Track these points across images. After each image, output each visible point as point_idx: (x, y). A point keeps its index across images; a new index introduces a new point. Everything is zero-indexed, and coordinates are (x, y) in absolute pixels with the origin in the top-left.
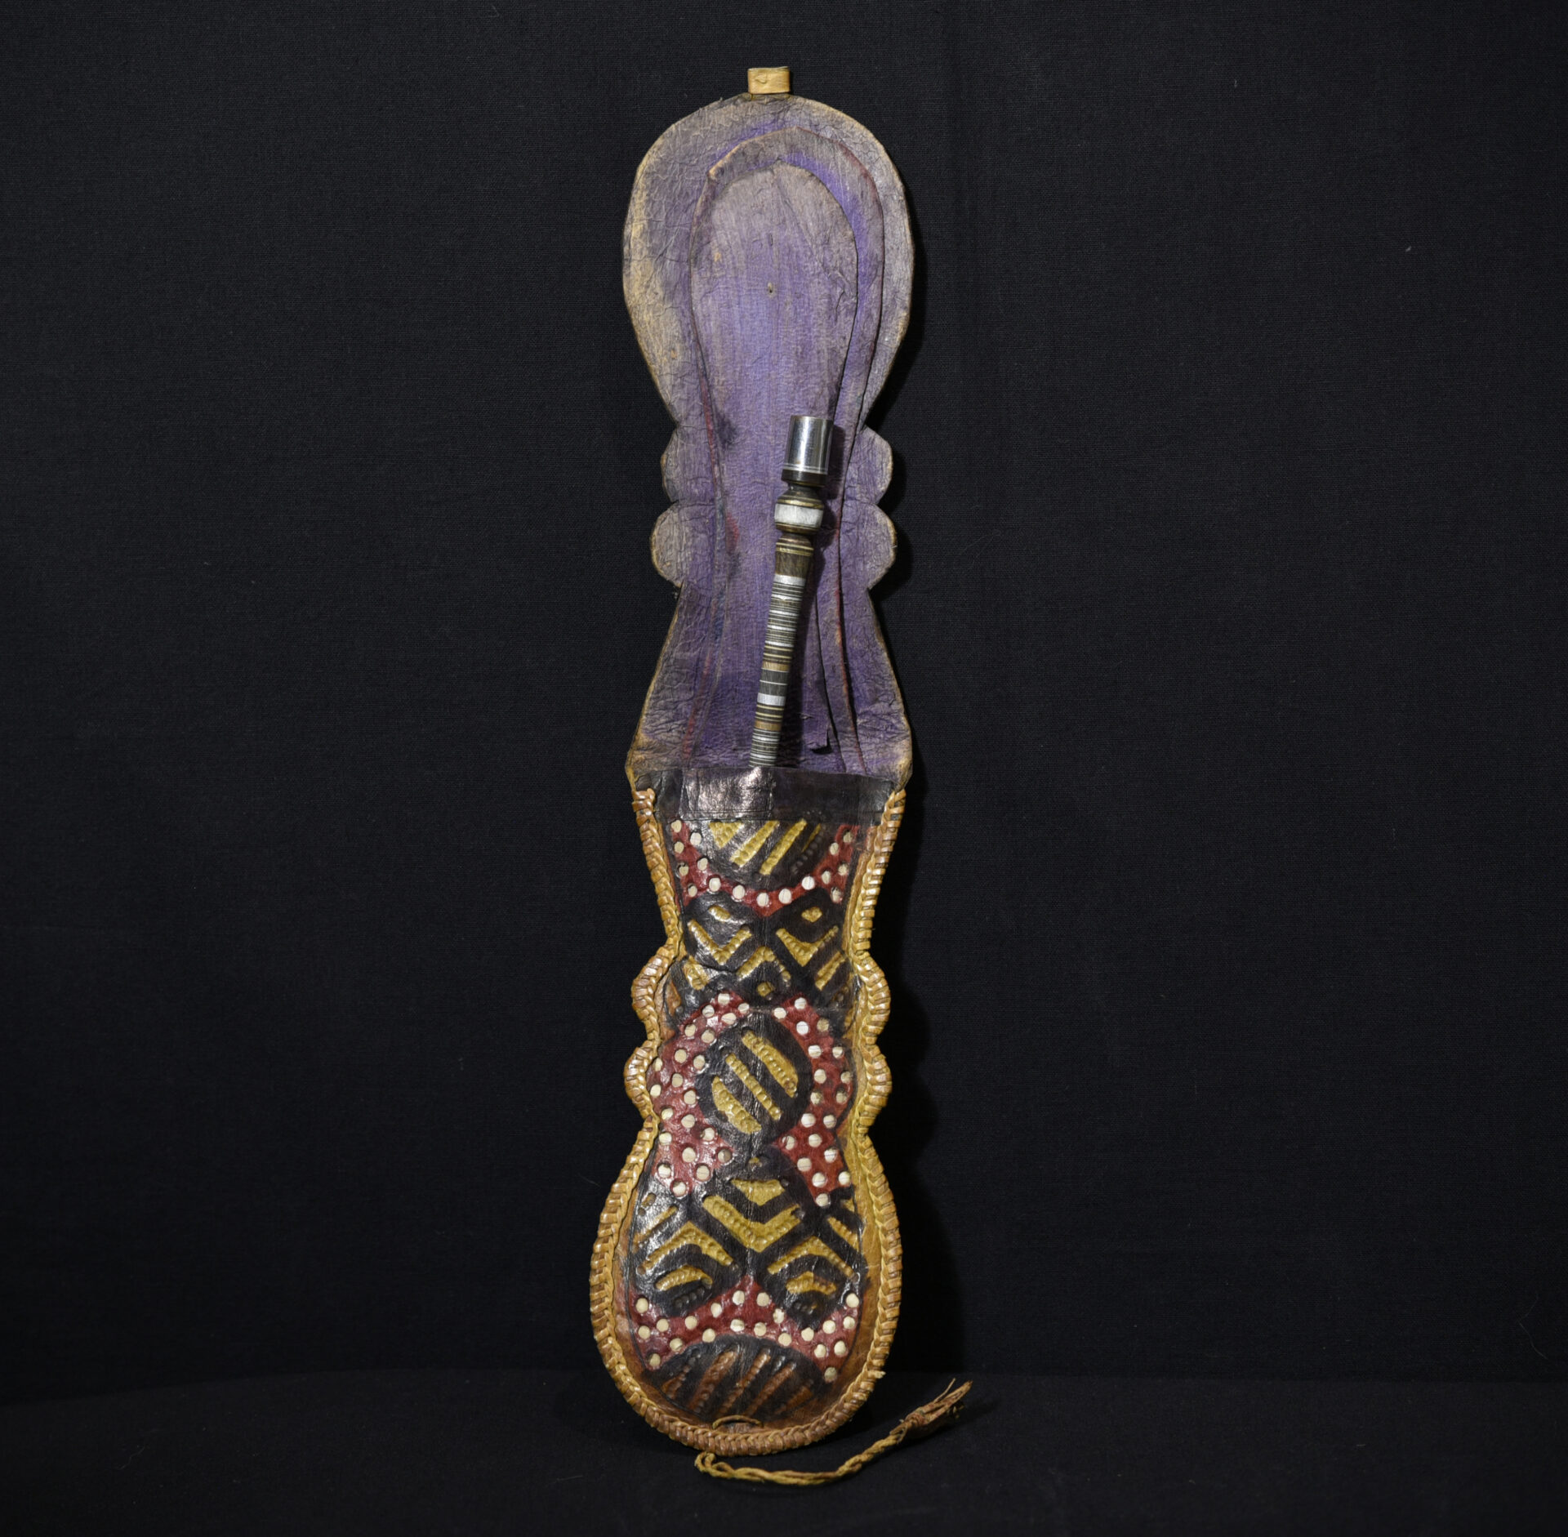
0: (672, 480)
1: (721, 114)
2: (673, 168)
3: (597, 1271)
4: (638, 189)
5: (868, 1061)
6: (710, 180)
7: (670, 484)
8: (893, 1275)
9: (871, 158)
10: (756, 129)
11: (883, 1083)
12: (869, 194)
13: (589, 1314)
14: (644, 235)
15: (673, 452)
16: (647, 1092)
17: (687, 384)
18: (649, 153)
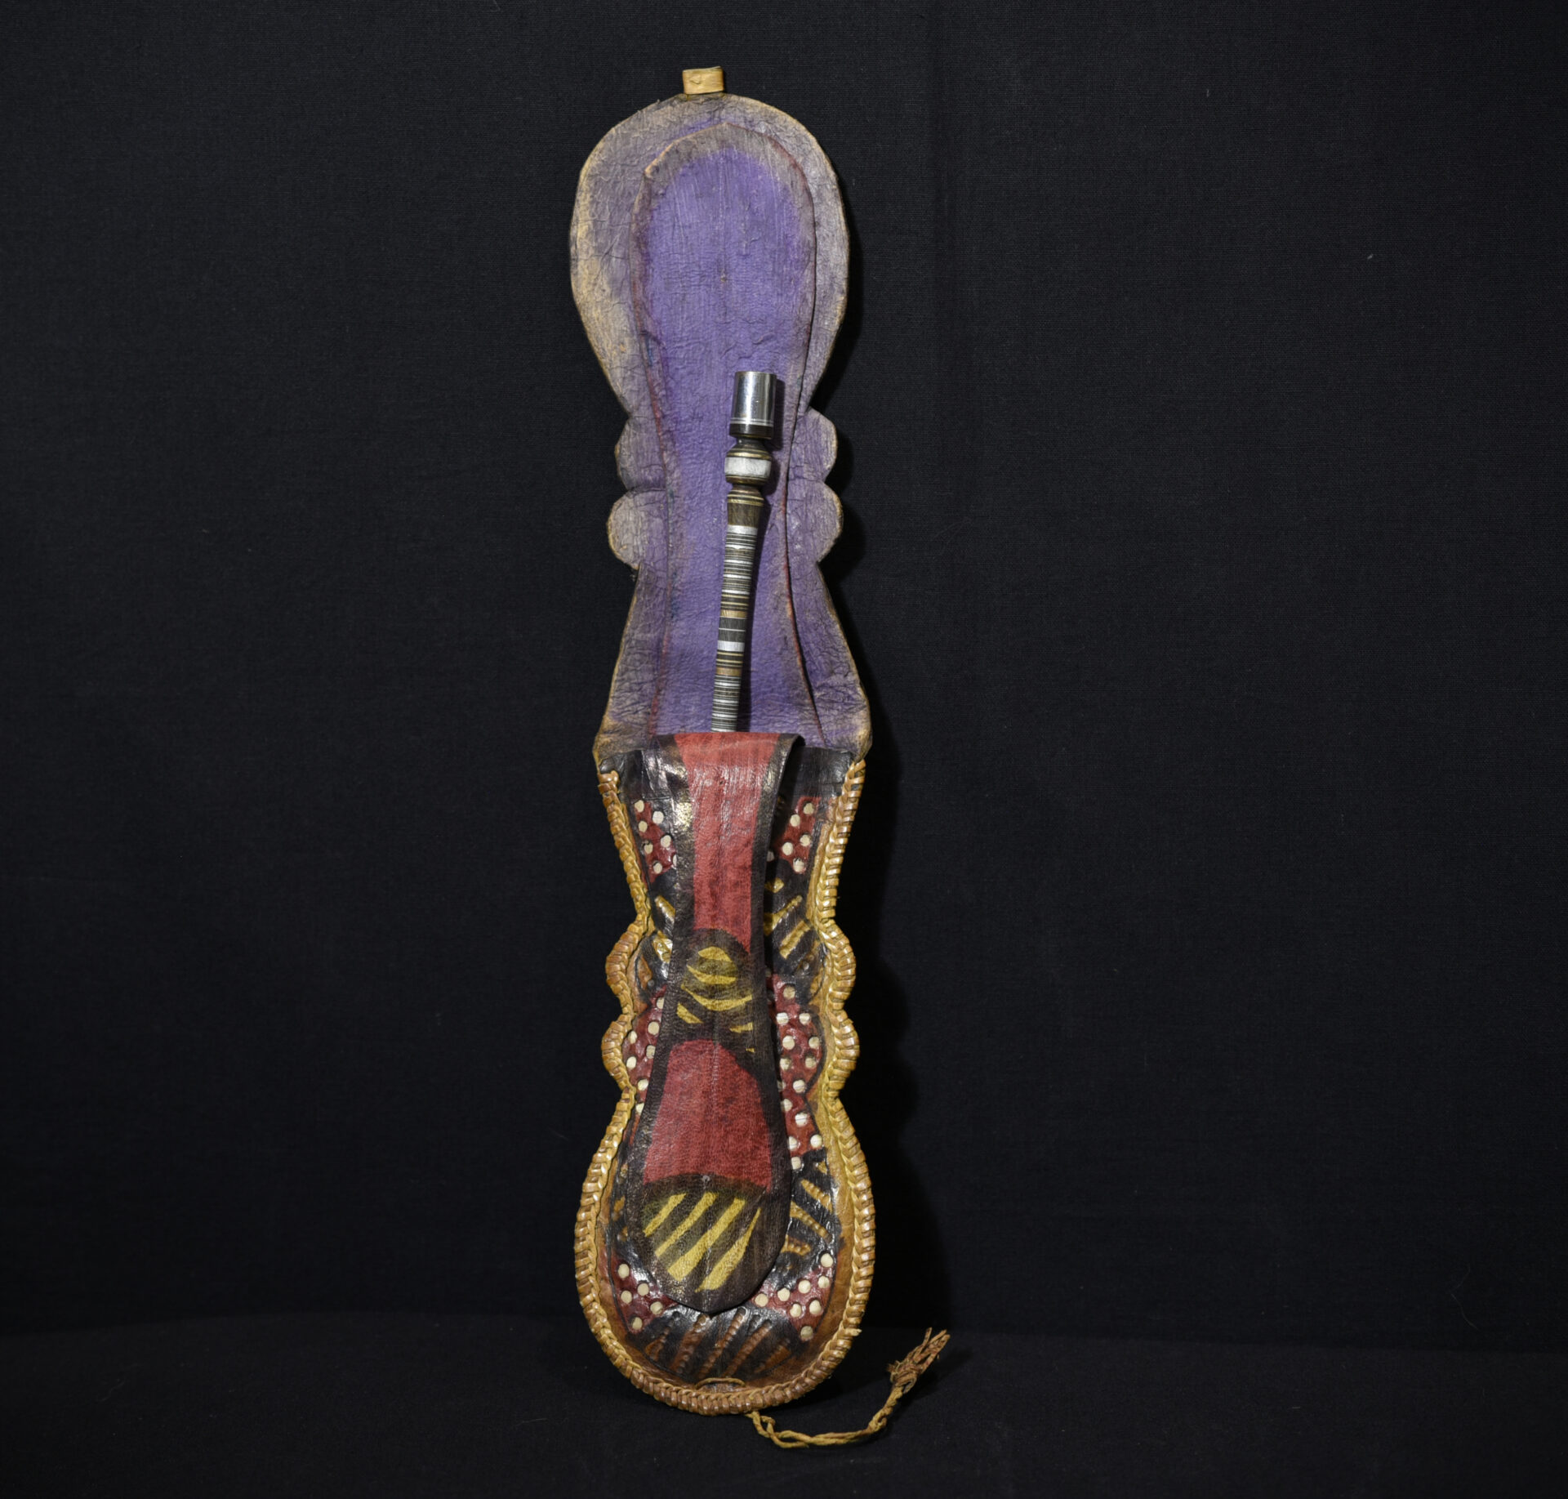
0: (626, 469)
1: (660, 115)
2: (615, 170)
3: (581, 1238)
4: (583, 191)
5: (836, 1027)
6: (646, 178)
7: (625, 472)
8: (867, 1235)
9: (804, 150)
10: (694, 128)
11: (852, 1048)
12: (799, 183)
13: (575, 1281)
14: (590, 236)
15: (626, 442)
16: (623, 1065)
17: (637, 376)
18: (591, 156)
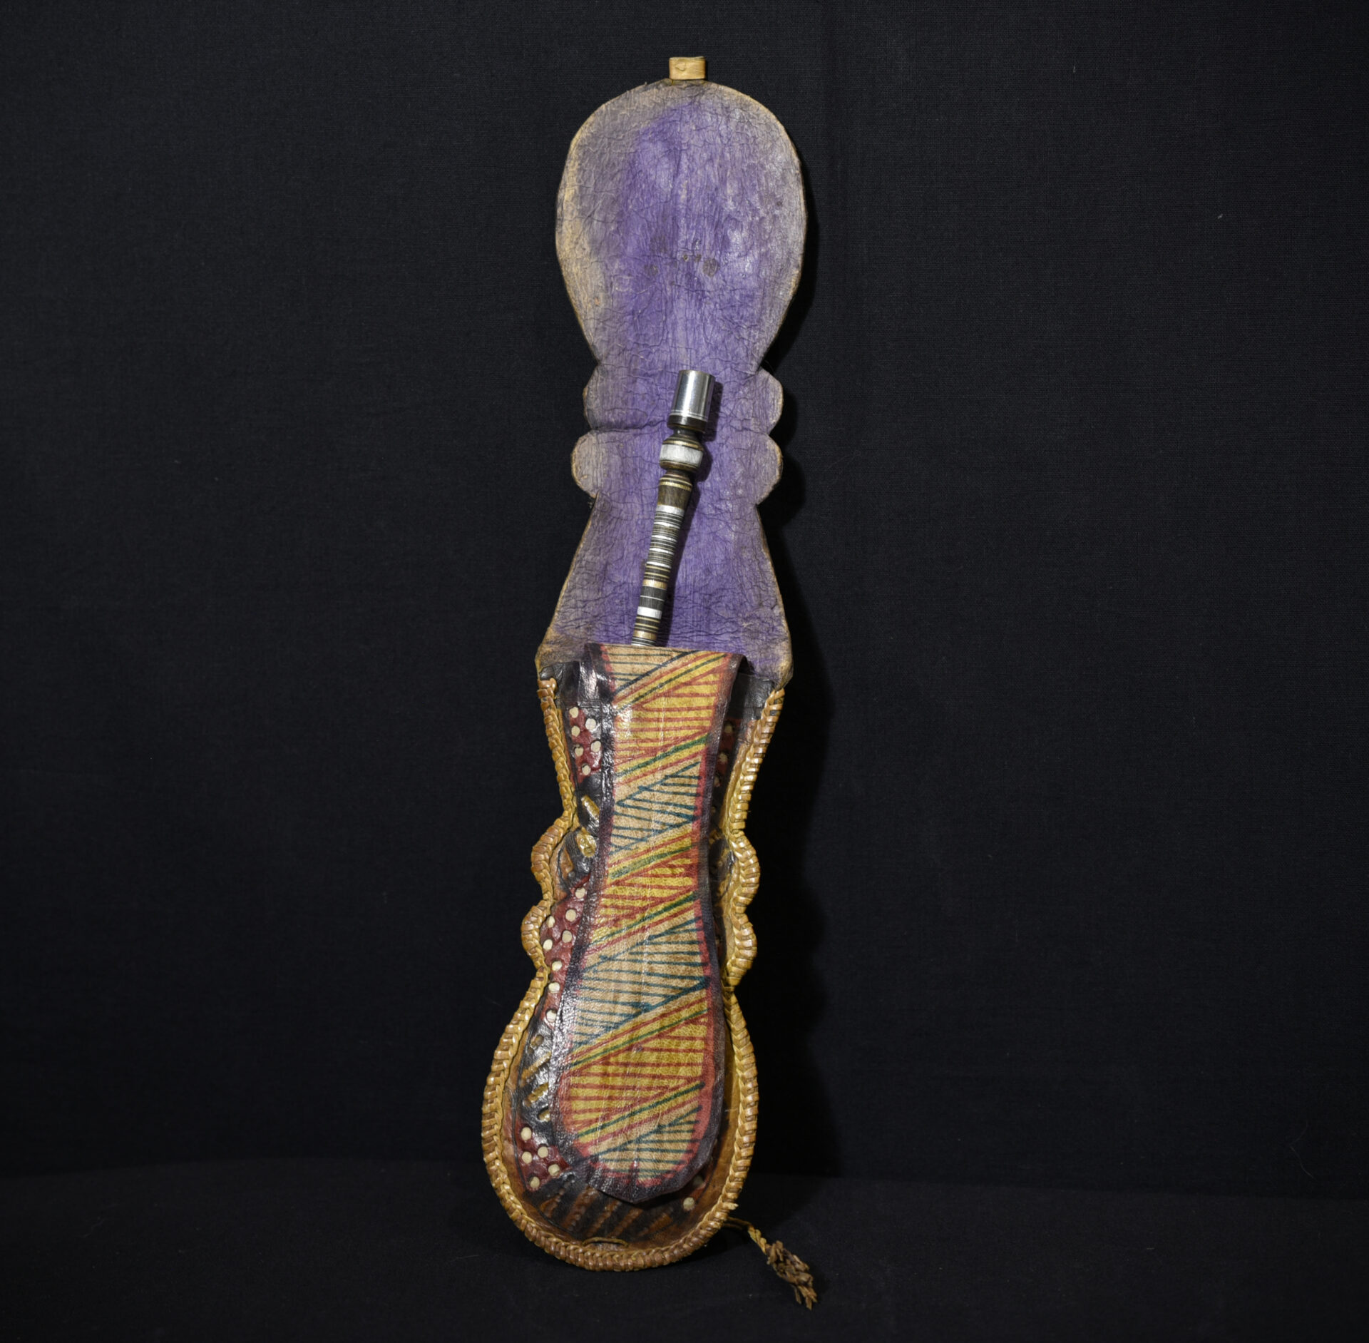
0: (592, 410)
1: (646, 96)
2: (602, 142)
3: (489, 1101)
4: (571, 159)
5: (737, 928)
7: (590, 413)
8: (749, 1119)
9: (773, 137)
10: (675, 110)
11: (750, 948)
13: (481, 1138)
14: (576, 199)
15: (594, 386)
16: (540, 946)
17: (608, 327)
18: (582, 128)
